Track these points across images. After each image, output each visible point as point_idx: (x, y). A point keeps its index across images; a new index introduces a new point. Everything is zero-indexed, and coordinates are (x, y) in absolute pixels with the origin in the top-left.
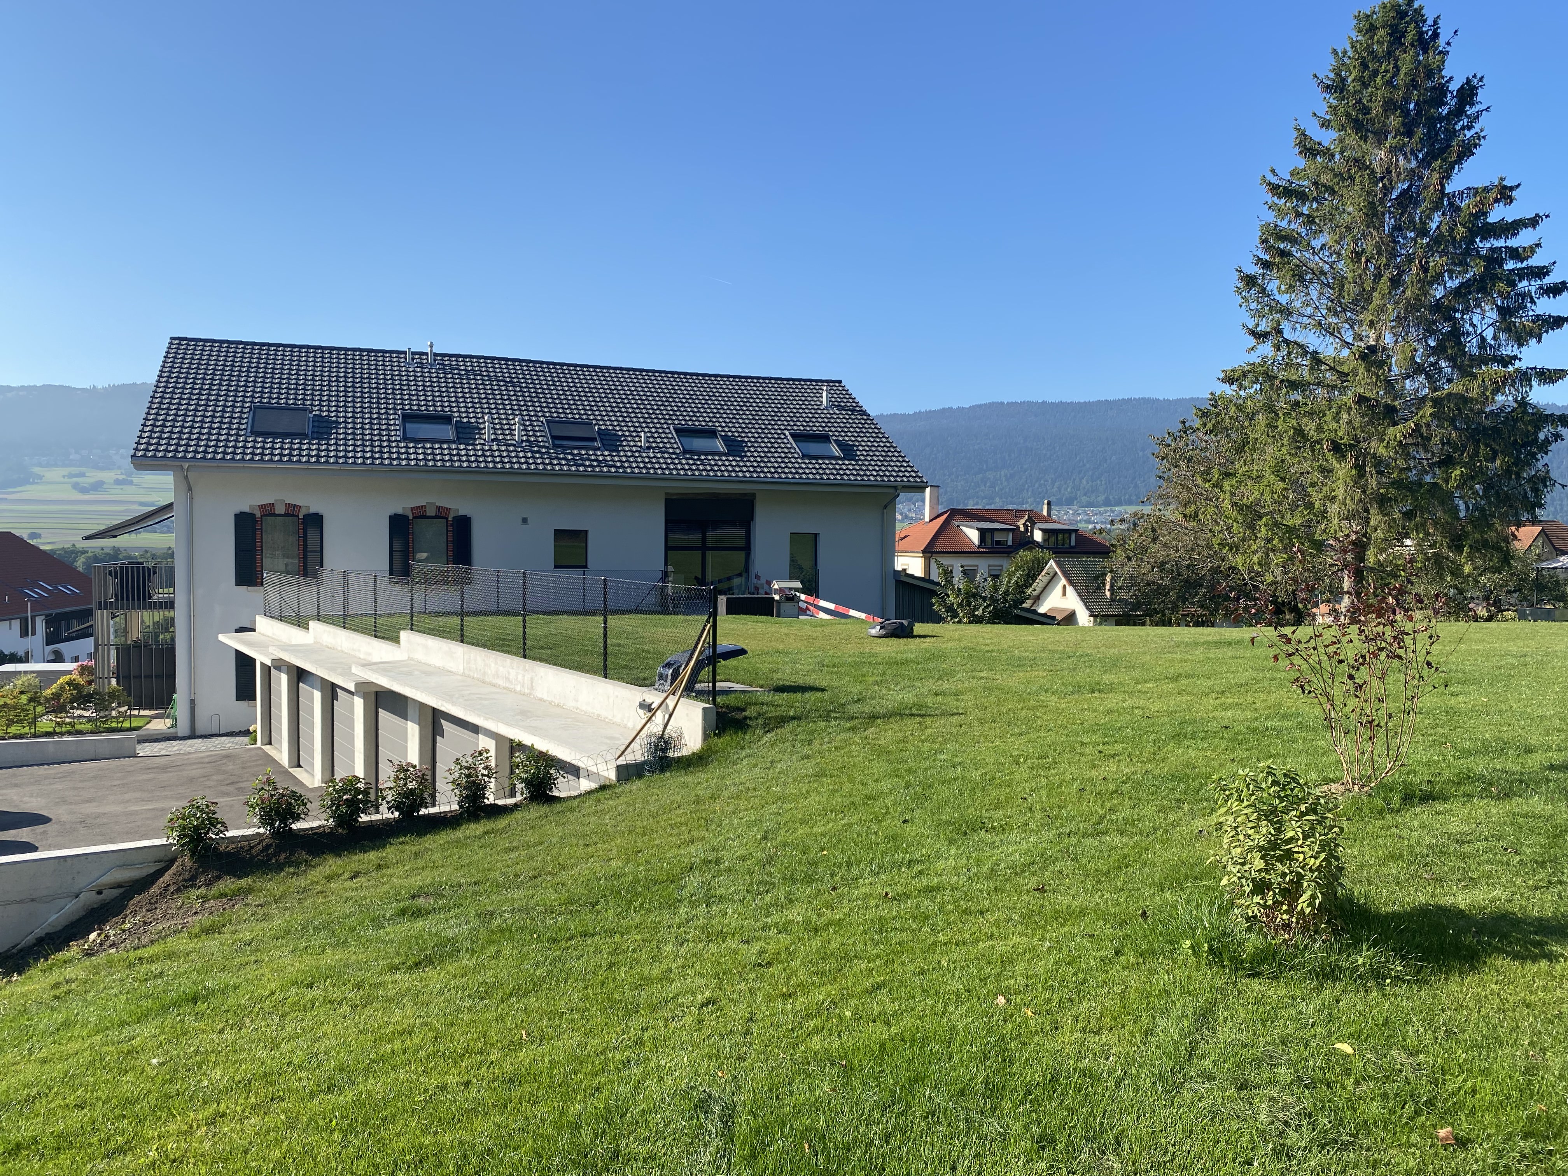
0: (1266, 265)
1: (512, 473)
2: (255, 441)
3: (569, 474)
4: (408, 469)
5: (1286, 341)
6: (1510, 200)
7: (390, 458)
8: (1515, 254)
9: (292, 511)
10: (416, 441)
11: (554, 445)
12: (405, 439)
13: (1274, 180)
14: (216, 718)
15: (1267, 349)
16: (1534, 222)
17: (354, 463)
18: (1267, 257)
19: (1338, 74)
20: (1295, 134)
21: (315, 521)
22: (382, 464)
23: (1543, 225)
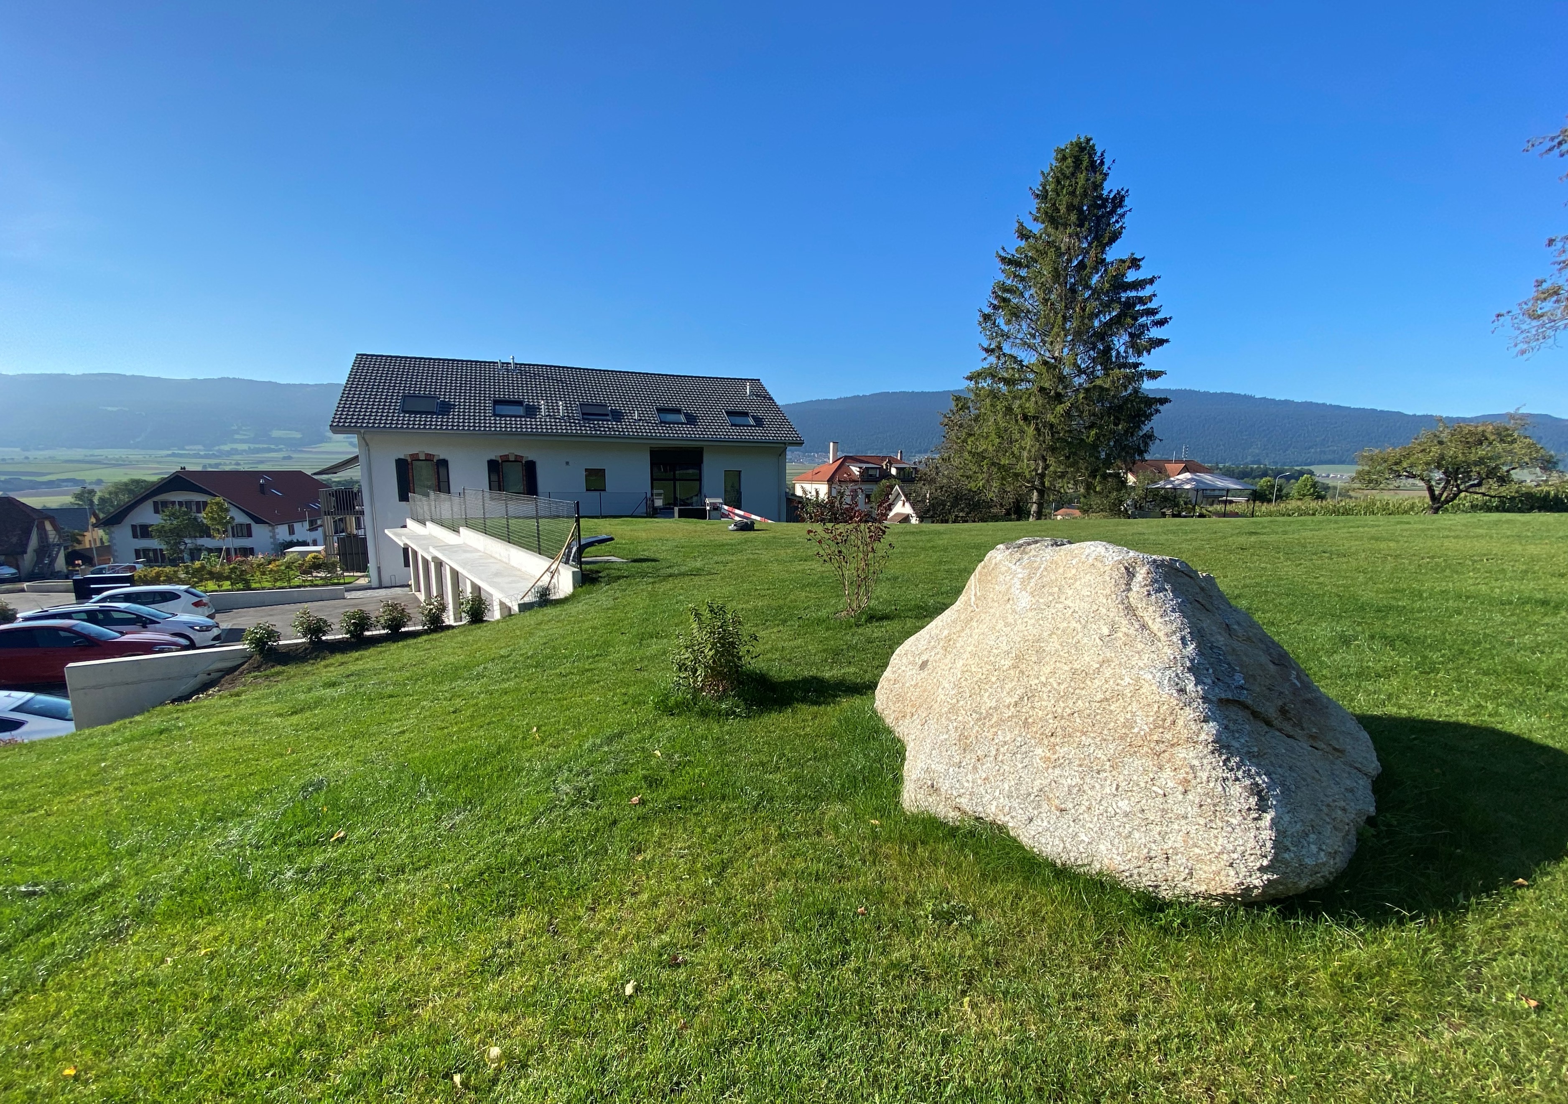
0: (995, 308)
1: (557, 435)
2: (404, 417)
3: (591, 436)
4: (496, 433)
5: (1004, 354)
6: (1138, 267)
7: (485, 427)
8: (1142, 301)
9: (429, 458)
10: (501, 416)
11: (583, 419)
12: (495, 415)
13: (1003, 254)
14: (393, 577)
15: (992, 359)
16: (1151, 281)
17: (463, 429)
18: (996, 302)
19: (1044, 188)
20: (1017, 225)
21: (444, 463)
22: (479, 430)
23: (1156, 283)
